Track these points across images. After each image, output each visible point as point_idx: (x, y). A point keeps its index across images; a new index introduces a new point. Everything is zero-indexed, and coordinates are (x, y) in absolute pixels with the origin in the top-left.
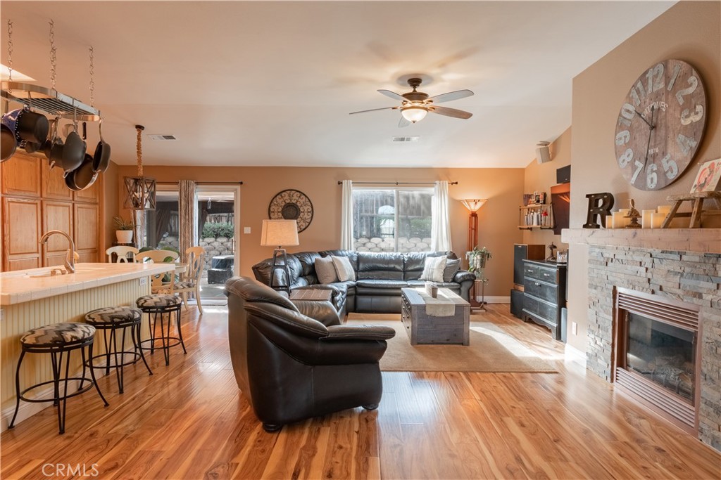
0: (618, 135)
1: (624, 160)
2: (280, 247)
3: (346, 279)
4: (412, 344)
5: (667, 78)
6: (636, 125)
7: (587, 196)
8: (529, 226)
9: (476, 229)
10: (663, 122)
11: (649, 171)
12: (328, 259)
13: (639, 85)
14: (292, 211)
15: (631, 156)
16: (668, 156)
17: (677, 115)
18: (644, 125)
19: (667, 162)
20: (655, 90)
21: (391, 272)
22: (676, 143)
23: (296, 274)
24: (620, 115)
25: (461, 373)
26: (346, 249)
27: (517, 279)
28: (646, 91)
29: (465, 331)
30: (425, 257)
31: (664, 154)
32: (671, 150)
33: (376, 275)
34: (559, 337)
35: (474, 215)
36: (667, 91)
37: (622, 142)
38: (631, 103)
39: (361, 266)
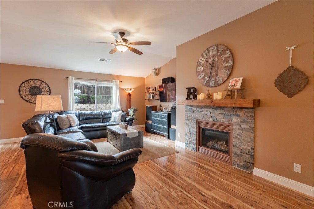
0: (198, 68)
1: (200, 77)
2: (50, 111)
3: (76, 125)
5: (218, 51)
6: (206, 65)
7: (187, 88)
8: (149, 99)
9: (130, 100)
10: (216, 65)
11: (211, 81)
12: (64, 115)
13: (206, 52)
14: (36, 91)
15: (204, 75)
16: (218, 76)
17: (222, 63)
18: (208, 65)
19: (218, 78)
20: (213, 54)
21: (96, 120)
22: (222, 72)
24: (199, 61)
25: (150, 161)
26: (72, 110)
27: (148, 118)
28: (209, 54)
29: (142, 142)
30: (111, 112)
31: (217, 75)
32: (219, 74)
33: (89, 122)
34: (169, 138)
35: (129, 95)
36: (218, 55)
37: (200, 70)
38: (203, 57)
39: (81, 118)
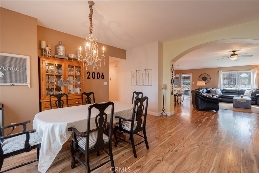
2: (201, 86)
3: (219, 94)
4: (233, 107)
12: (214, 89)
14: (205, 79)
23: (205, 92)
26: (220, 87)
29: (250, 106)
30: (246, 90)
33: (228, 94)
39: (224, 91)
